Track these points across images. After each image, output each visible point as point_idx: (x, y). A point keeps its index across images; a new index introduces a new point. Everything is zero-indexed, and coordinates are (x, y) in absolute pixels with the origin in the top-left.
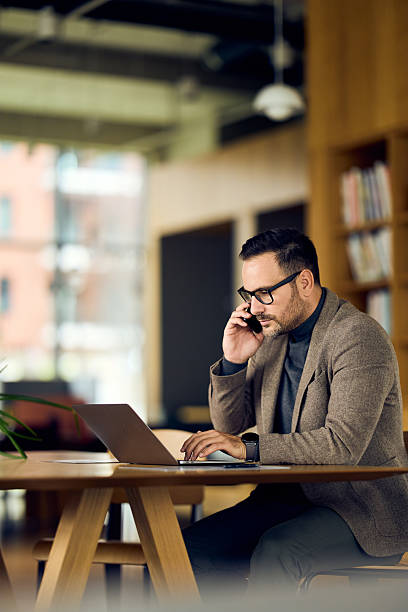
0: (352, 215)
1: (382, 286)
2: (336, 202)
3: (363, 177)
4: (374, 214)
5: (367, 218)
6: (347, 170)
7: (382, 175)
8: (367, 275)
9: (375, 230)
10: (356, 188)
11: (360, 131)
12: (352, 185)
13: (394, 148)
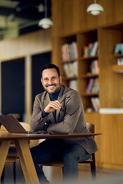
0: (65, 57)
1: (74, 79)
2: (60, 53)
3: (69, 46)
4: (72, 57)
5: (70, 58)
6: (64, 44)
7: (74, 45)
8: (70, 75)
9: (72, 62)
10: (67, 49)
11: (68, 32)
12: (65, 48)
13: (79, 38)
